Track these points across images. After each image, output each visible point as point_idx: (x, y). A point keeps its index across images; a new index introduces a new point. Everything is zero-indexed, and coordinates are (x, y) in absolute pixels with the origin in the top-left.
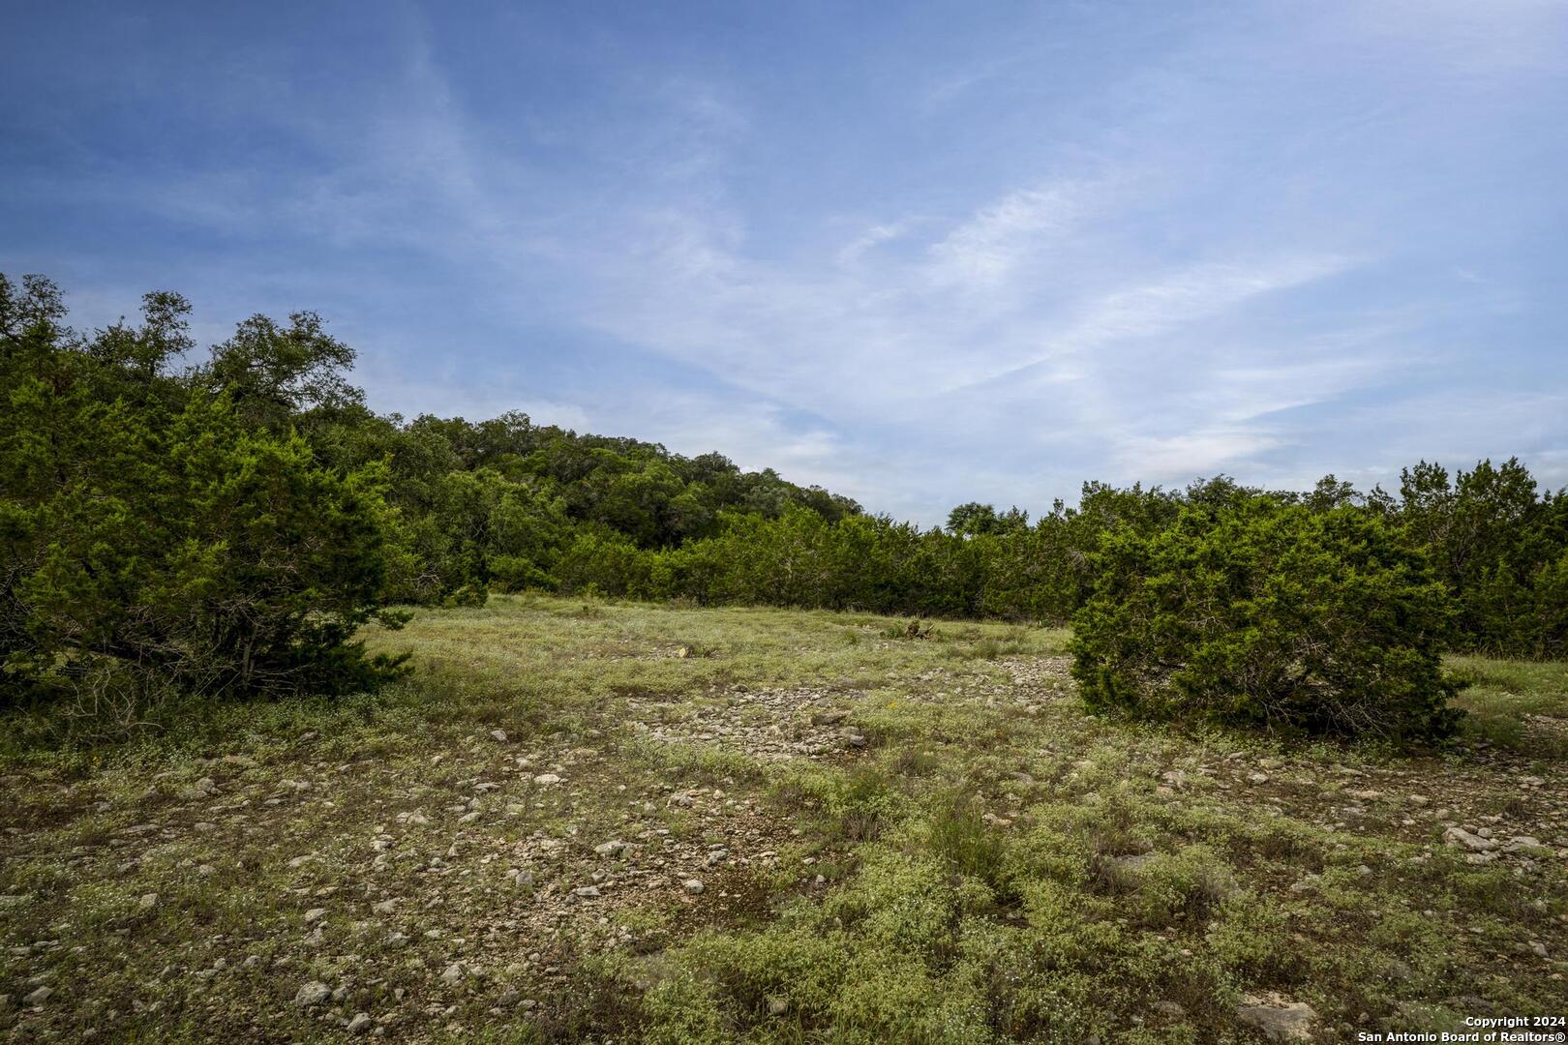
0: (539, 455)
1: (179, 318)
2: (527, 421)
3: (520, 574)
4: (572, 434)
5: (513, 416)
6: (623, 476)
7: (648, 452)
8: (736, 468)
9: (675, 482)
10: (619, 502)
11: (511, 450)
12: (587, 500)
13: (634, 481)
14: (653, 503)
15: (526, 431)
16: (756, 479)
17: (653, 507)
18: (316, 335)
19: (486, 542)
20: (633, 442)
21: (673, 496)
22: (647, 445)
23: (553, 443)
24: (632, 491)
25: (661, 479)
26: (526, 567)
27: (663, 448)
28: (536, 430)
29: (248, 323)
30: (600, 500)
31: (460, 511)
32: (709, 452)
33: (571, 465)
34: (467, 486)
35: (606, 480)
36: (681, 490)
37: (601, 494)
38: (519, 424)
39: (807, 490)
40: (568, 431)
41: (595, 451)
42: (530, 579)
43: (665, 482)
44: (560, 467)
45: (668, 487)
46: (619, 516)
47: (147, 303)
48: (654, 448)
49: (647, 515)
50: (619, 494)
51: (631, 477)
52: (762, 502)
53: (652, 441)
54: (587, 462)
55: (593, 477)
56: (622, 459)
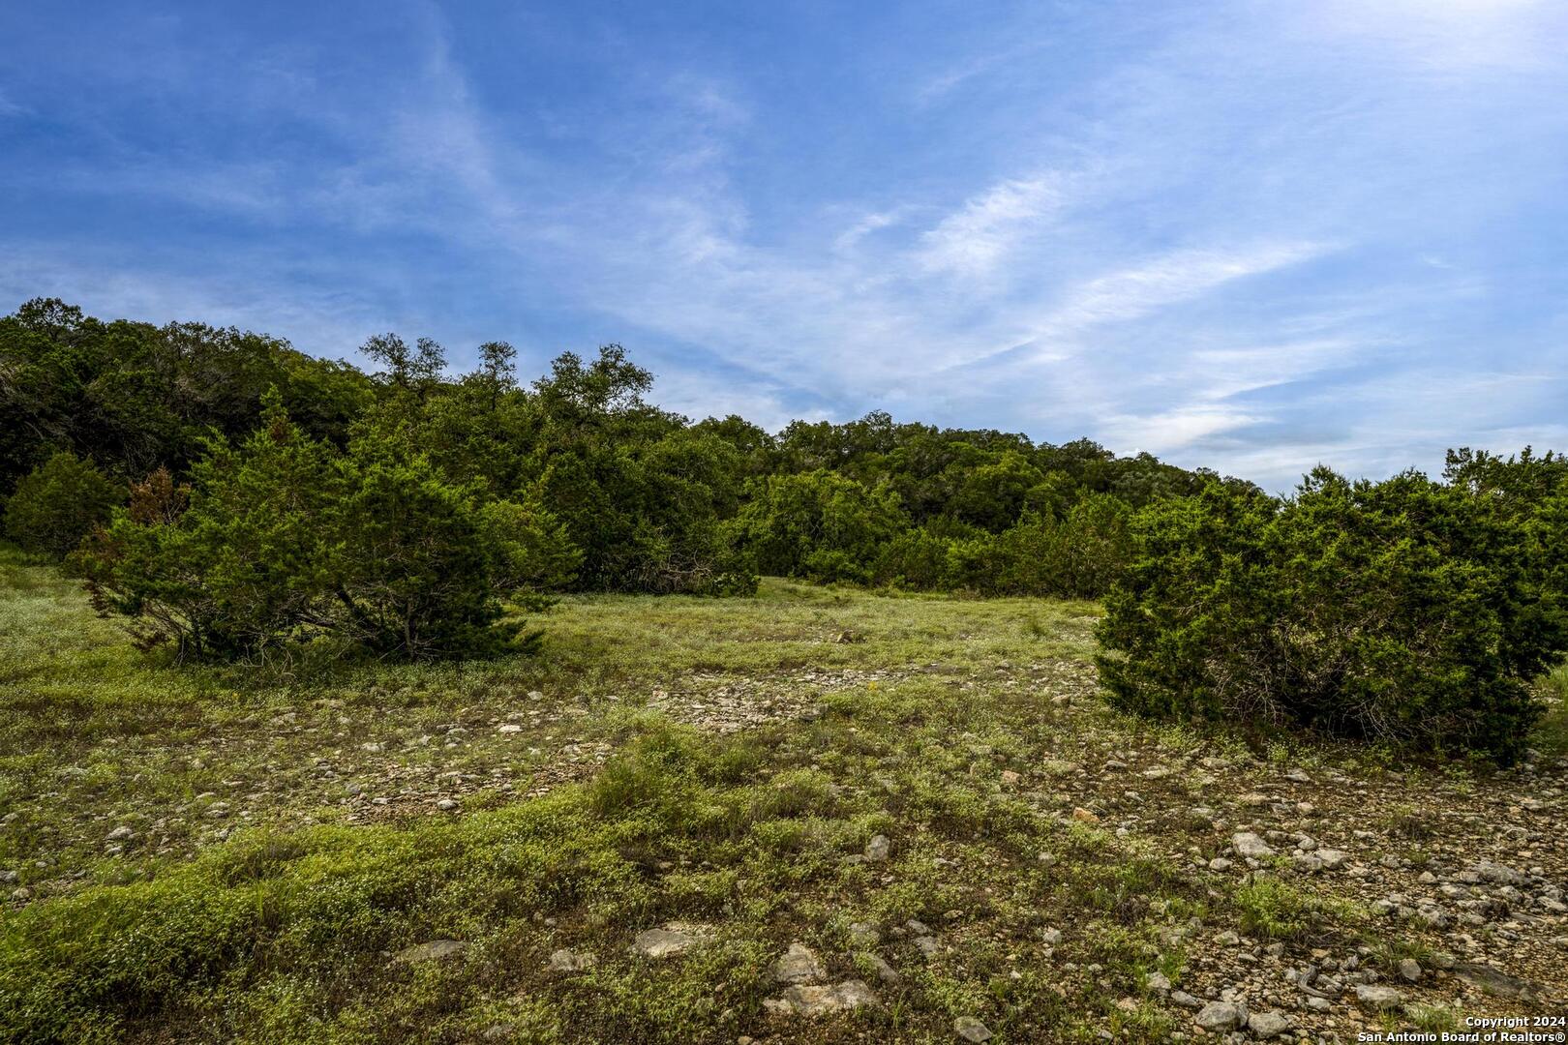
0: (900, 452)
1: (509, 362)
2: (889, 420)
3: (832, 567)
4: (934, 430)
5: (875, 416)
6: (978, 469)
7: (1011, 442)
8: (1110, 454)
9: (1032, 473)
10: (973, 495)
11: (874, 449)
12: (944, 494)
13: (989, 473)
14: (1009, 495)
15: (889, 430)
16: (1130, 465)
17: (1010, 499)
18: (620, 364)
19: (821, 537)
20: (995, 433)
21: (1030, 486)
22: (1008, 436)
23: (913, 440)
24: (985, 482)
25: (1018, 469)
26: (839, 560)
27: (1025, 437)
28: (899, 430)
29: (559, 360)
30: (956, 493)
31: (798, 509)
32: (1078, 439)
33: (930, 460)
34: (804, 486)
35: (961, 474)
36: (1039, 480)
37: (956, 487)
38: (881, 423)
39: (1194, 474)
40: (930, 426)
41: (953, 445)
42: (842, 572)
43: (1022, 472)
44: (918, 462)
45: (1025, 477)
46: (974, 508)
47: (483, 353)
48: (1016, 438)
49: (1003, 506)
50: (974, 487)
51: (985, 469)
52: (1136, 489)
53: (1015, 432)
54: (945, 456)
55: (949, 472)
56: (980, 452)
